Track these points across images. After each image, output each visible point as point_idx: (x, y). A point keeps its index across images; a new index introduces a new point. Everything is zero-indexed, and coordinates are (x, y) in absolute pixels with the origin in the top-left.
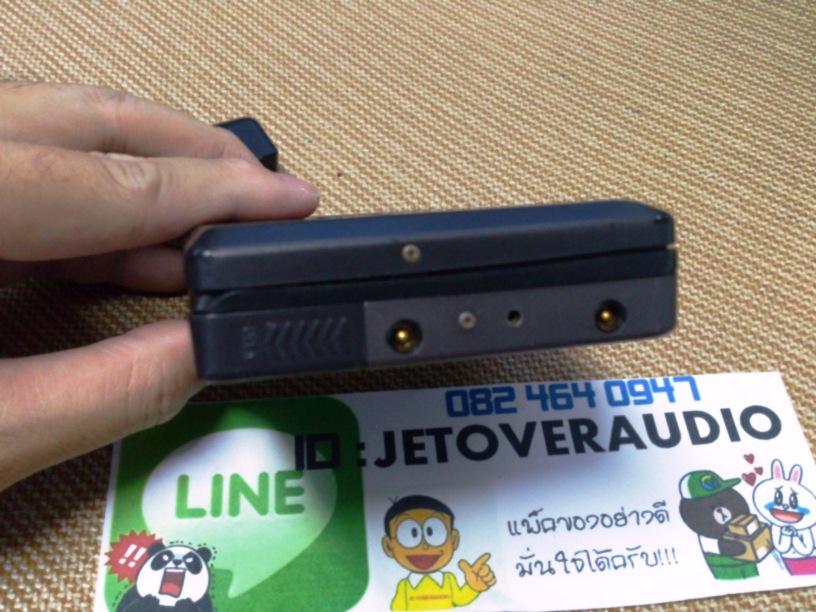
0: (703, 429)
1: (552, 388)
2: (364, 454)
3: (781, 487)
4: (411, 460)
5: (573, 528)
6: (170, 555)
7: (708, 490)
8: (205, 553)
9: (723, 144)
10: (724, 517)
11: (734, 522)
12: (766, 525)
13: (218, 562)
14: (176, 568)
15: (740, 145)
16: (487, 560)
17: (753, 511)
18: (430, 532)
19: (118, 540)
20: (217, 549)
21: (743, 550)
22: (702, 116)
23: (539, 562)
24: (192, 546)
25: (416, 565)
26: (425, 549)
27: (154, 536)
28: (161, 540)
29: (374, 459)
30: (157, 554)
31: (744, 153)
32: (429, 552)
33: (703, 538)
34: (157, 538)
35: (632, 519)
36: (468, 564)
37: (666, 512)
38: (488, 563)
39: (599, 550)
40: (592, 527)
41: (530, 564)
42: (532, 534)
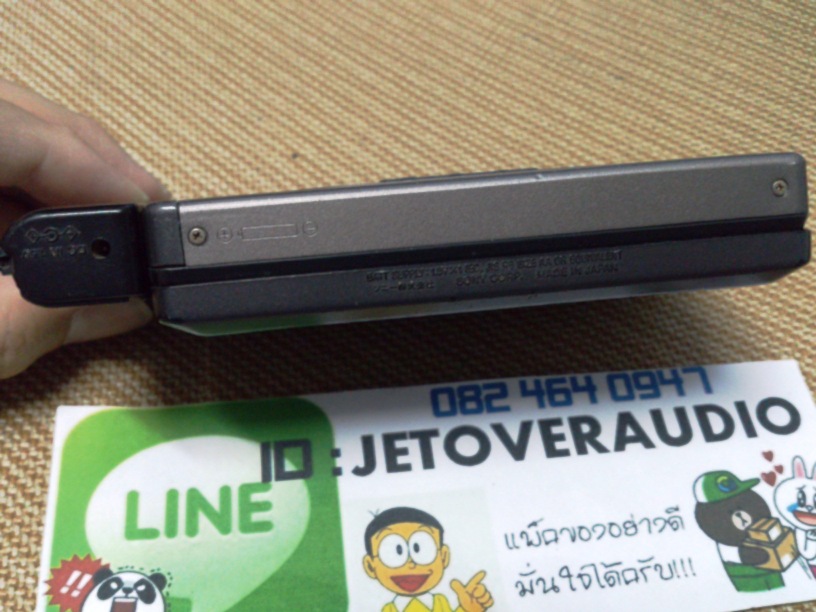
0: (717, 424)
1: (549, 383)
2: (339, 462)
3: (804, 487)
4: (393, 467)
5: (578, 539)
6: (119, 582)
7: (726, 492)
8: (159, 580)
9: (715, 112)
10: (744, 521)
11: (755, 526)
12: (790, 529)
13: (174, 590)
14: (126, 597)
15: (733, 113)
16: (482, 579)
17: (774, 514)
18: (417, 548)
19: (59, 566)
20: (173, 575)
21: (766, 558)
22: (690, 82)
23: (541, 579)
24: (143, 572)
25: (403, 588)
26: (411, 568)
27: (99, 561)
28: (107, 566)
29: (352, 467)
30: (104, 581)
31: (738, 122)
32: (416, 572)
33: (723, 547)
34: (104, 563)
35: (643, 527)
36: (461, 584)
37: (680, 518)
38: (484, 582)
39: (608, 563)
40: (600, 537)
41: (531, 582)
42: (532, 547)
